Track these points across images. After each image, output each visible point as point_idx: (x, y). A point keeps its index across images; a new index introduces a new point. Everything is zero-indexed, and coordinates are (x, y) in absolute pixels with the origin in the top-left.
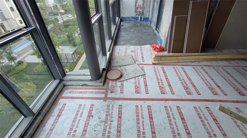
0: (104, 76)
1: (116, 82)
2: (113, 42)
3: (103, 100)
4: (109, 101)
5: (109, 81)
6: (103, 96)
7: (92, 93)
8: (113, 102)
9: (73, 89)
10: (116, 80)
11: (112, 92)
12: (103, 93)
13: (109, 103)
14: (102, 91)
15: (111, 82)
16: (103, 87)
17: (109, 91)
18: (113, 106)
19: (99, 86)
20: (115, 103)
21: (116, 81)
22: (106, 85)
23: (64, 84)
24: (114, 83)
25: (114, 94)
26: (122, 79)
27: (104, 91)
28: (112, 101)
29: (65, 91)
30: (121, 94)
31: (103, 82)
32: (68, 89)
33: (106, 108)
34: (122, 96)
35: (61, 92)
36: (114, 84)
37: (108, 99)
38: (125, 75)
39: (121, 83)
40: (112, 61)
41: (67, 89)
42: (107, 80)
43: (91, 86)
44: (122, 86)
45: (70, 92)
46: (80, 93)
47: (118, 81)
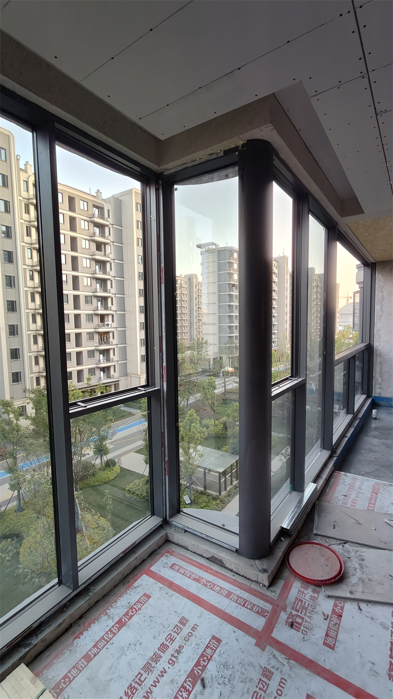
0: (279, 553)
1: (318, 593)
2: (335, 458)
3: (254, 641)
4: (274, 656)
5: (292, 578)
6: (259, 623)
7: (228, 595)
8: (287, 668)
9: (184, 559)
10: (319, 584)
11: (292, 625)
12: (261, 612)
13: (273, 662)
14: (262, 604)
15: (296, 586)
16: (268, 593)
17: (283, 616)
18: (282, 682)
19: (257, 582)
20: (293, 675)
21: (318, 589)
22: (278, 588)
23: (169, 535)
24: (309, 592)
25: (300, 635)
26: (342, 591)
27: (268, 607)
28: (285, 663)
29: (162, 556)
30: (327, 649)
31: (270, 572)
32: (172, 553)
33: (256, 675)
34: (327, 659)
35: (153, 554)
36: (308, 597)
37: (270, 645)
38: (353, 580)
39: (335, 605)
40: (319, 516)
41: (168, 552)
42: (287, 573)
43: (232, 571)
44: (335, 619)
45: (172, 567)
46: (195, 579)
47: (325, 591)
